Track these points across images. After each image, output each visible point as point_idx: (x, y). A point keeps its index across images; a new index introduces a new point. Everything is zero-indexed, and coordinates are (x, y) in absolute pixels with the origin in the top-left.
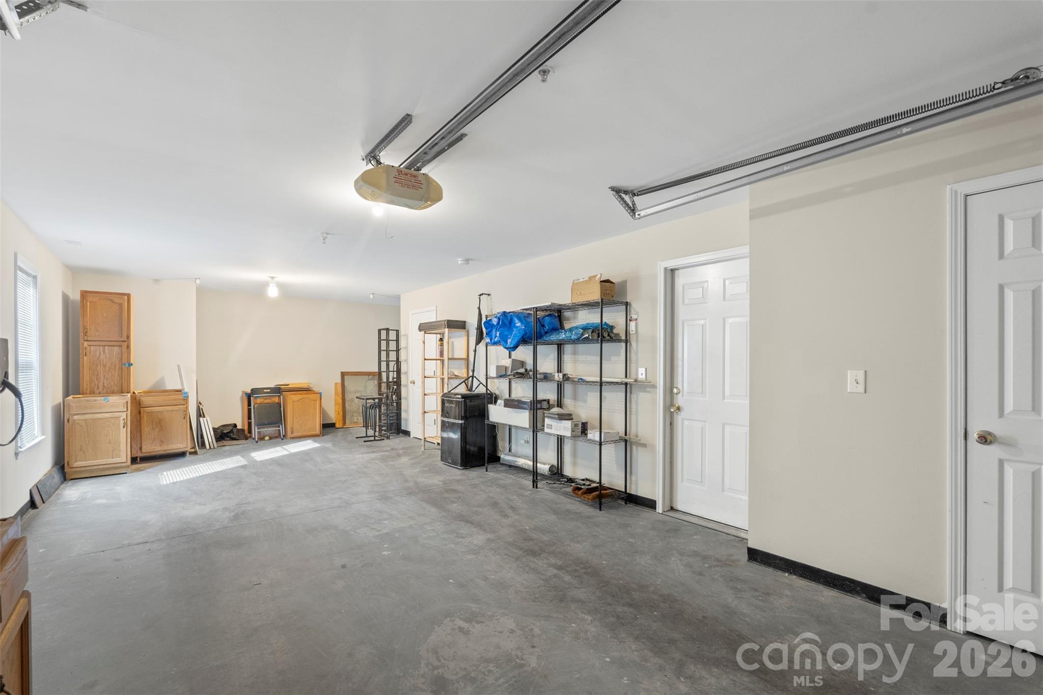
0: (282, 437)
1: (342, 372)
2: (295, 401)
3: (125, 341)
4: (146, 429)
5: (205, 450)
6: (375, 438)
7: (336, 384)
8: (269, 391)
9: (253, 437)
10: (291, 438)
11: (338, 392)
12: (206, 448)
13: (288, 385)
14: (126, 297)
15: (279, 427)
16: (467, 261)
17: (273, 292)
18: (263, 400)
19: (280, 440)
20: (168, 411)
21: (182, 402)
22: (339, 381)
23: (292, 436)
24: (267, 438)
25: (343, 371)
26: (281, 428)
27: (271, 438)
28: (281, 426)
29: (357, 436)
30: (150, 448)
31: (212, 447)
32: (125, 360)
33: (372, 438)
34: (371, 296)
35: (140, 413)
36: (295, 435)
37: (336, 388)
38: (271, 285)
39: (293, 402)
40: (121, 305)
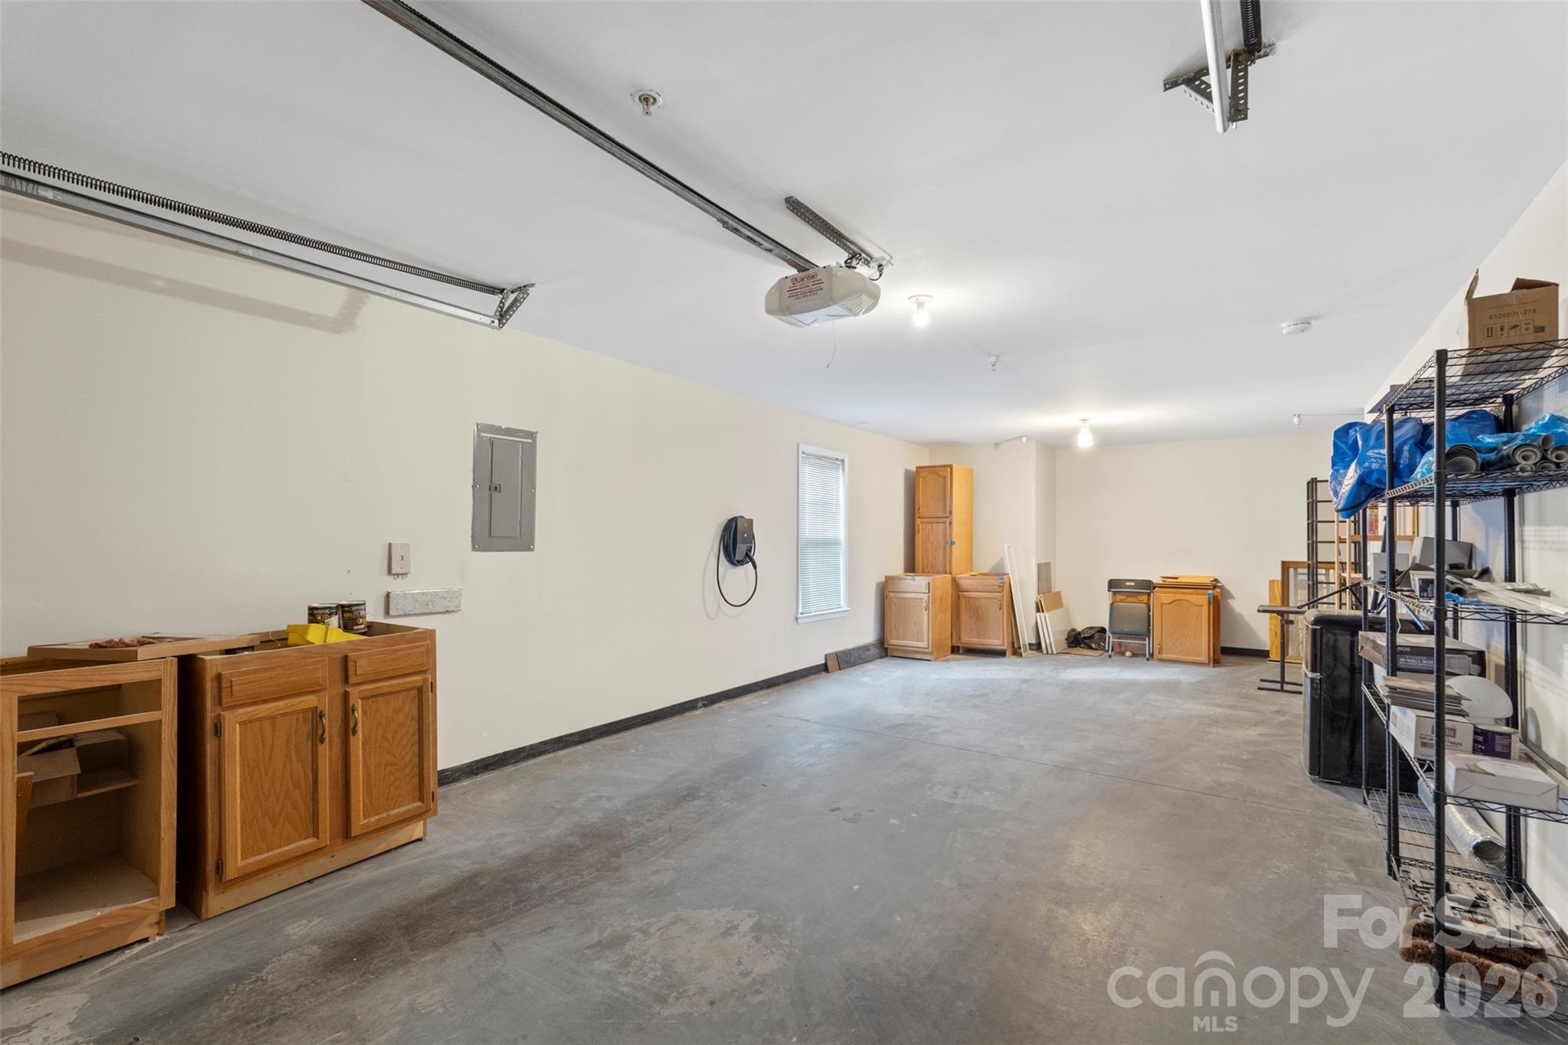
0: (1147, 656)
1: (1283, 562)
2: (1165, 604)
3: (948, 517)
4: (964, 617)
5: (1040, 654)
6: (1282, 687)
7: (1272, 582)
8: (1133, 584)
9: (1107, 648)
10: (1159, 660)
11: (1275, 597)
12: (1042, 652)
13: (1177, 578)
14: (949, 469)
15: (1145, 640)
16: (1305, 323)
17: (1085, 441)
18: (1125, 597)
19: (1145, 659)
20: (984, 598)
21: (998, 589)
22: (1278, 576)
23: (1159, 657)
24: (1128, 654)
25: (1286, 559)
26: (1147, 643)
27: (1134, 655)
28: (1147, 639)
29: (1263, 678)
30: (969, 639)
31: (1050, 652)
32: (948, 539)
33: (1278, 686)
34: (1296, 420)
35: (959, 597)
36: (1164, 656)
37: (1271, 590)
38: (1082, 429)
39: (1162, 604)
40: (945, 478)
